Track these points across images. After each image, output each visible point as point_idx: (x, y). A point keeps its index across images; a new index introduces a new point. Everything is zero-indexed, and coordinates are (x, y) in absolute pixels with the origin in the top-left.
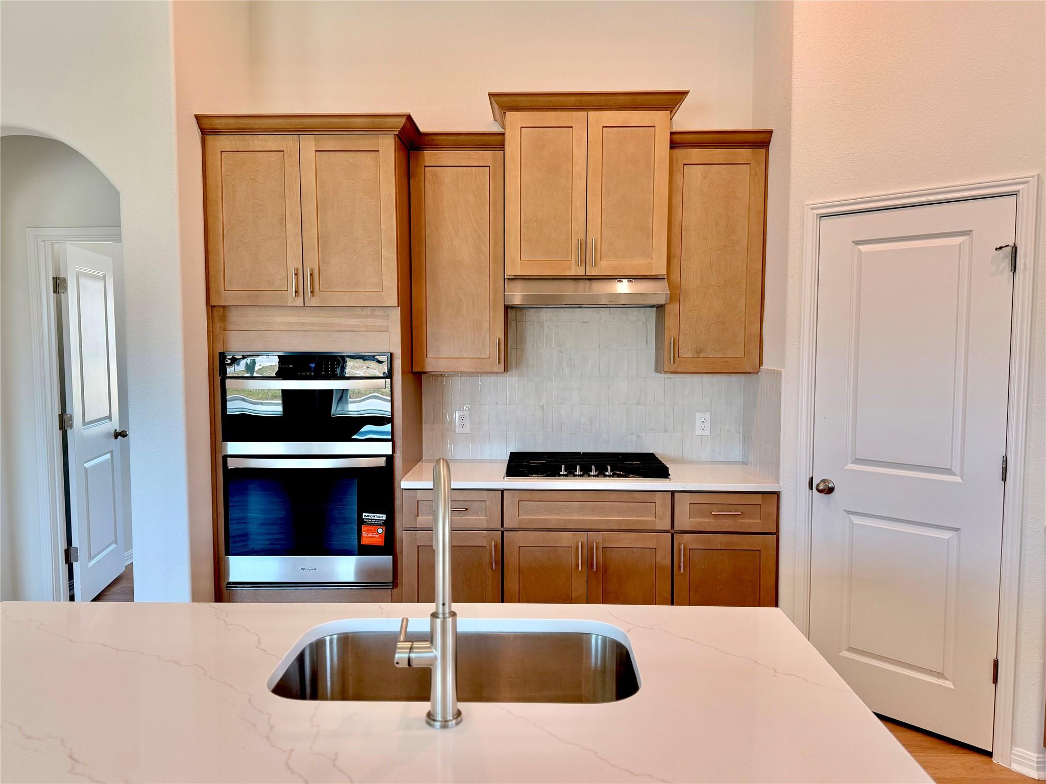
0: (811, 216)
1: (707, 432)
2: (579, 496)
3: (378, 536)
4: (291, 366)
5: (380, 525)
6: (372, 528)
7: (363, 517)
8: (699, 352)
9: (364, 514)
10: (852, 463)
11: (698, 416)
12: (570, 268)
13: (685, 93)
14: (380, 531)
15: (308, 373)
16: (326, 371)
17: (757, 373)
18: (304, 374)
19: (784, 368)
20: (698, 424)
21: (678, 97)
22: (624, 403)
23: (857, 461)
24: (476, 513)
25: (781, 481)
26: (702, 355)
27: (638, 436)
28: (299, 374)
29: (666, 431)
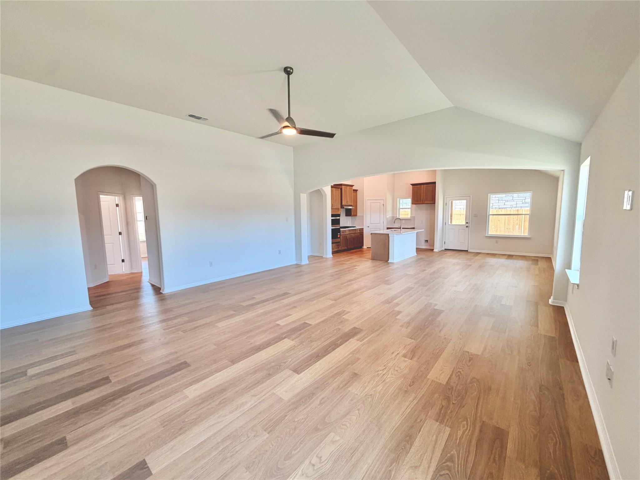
7: (338, 234)
13: (353, 186)
17: (357, 216)
26: (354, 215)
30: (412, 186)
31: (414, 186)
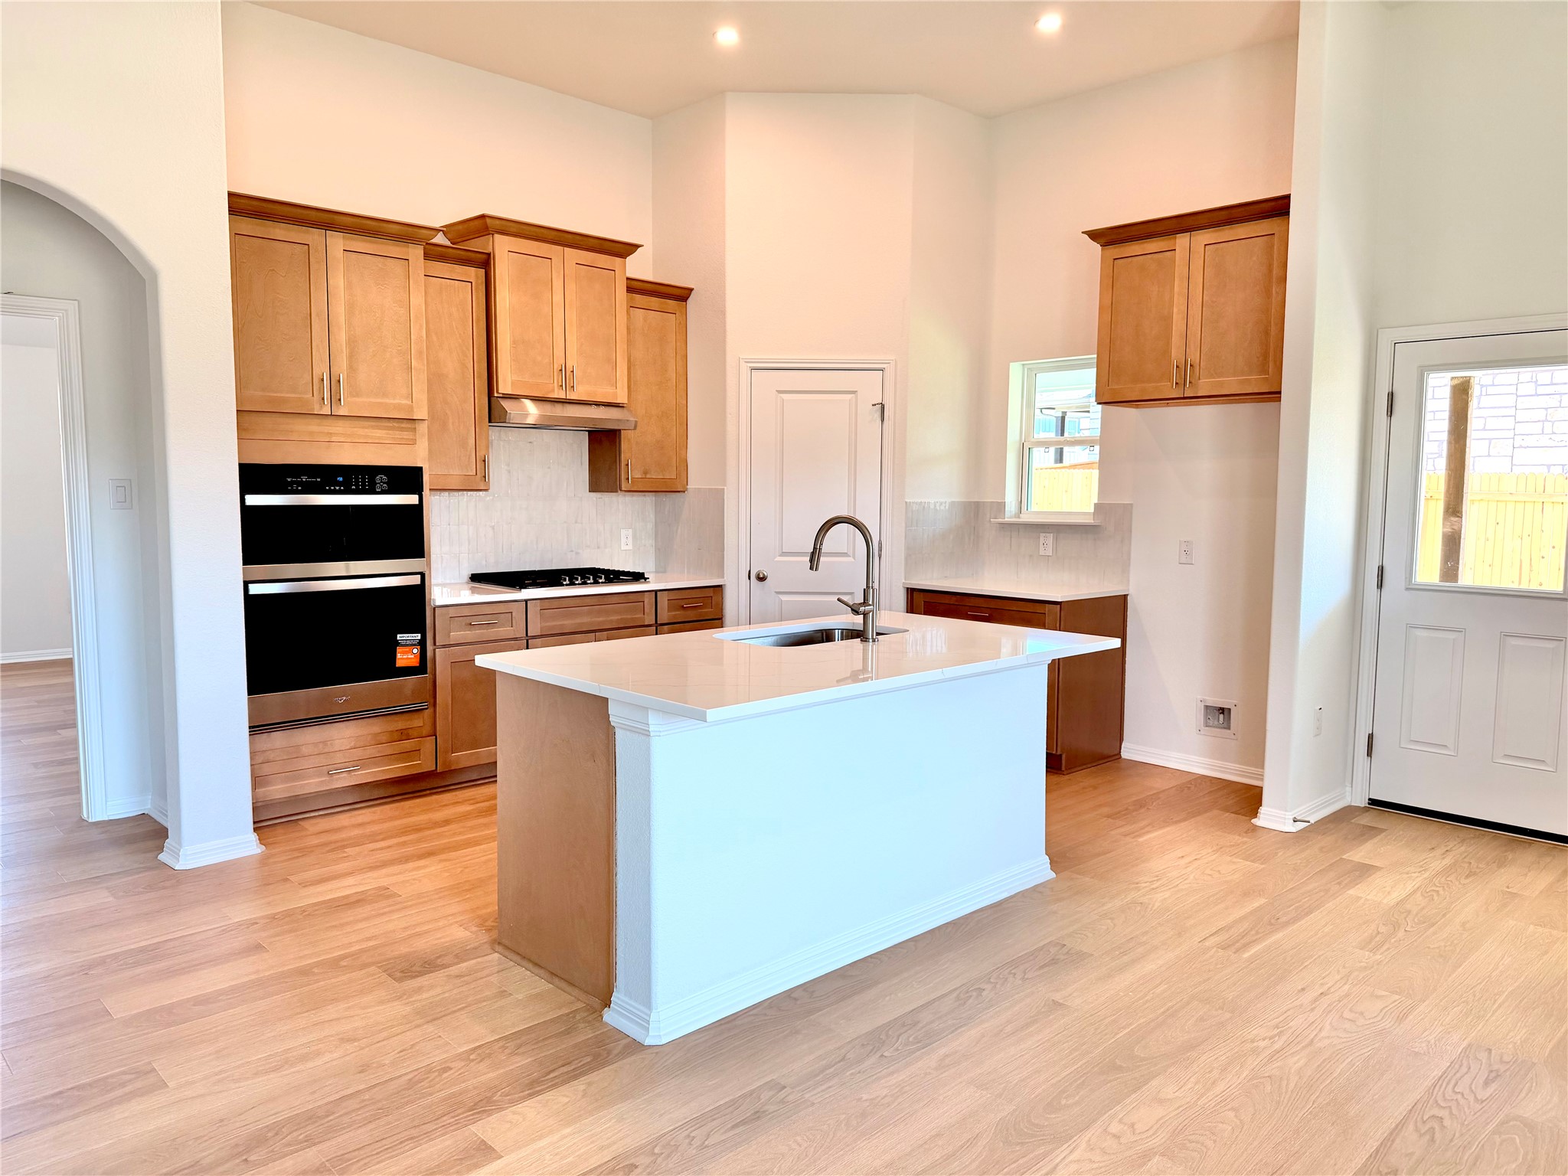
0: (745, 368)
1: (630, 547)
2: (588, 601)
3: (413, 656)
4: (319, 480)
5: (415, 645)
6: (407, 649)
7: (398, 638)
8: (645, 473)
9: (398, 636)
10: (780, 556)
11: (624, 532)
12: (553, 391)
13: (637, 246)
14: (415, 651)
15: (337, 488)
16: (357, 485)
17: (684, 492)
18: (332, 488)
19: (725, 486)
20: (623, 540)
21: (634, 248)
22: (565, 522)
23: (784, 554)
24: (503, 626)
25: (725, 575)
26: (648, 476)
27: (577, 553)
28: (327, 488)
29: (598, 548)
30: (1096, 247)
31: (1116, 251)
